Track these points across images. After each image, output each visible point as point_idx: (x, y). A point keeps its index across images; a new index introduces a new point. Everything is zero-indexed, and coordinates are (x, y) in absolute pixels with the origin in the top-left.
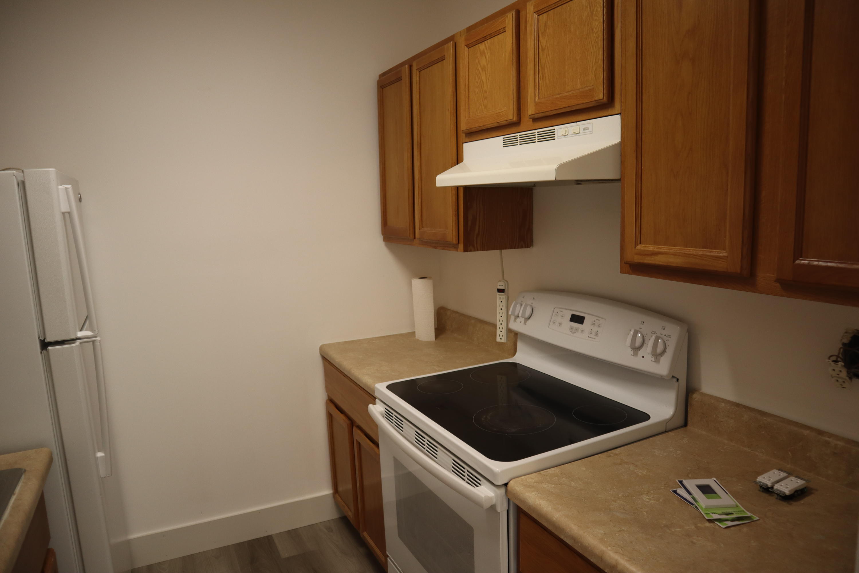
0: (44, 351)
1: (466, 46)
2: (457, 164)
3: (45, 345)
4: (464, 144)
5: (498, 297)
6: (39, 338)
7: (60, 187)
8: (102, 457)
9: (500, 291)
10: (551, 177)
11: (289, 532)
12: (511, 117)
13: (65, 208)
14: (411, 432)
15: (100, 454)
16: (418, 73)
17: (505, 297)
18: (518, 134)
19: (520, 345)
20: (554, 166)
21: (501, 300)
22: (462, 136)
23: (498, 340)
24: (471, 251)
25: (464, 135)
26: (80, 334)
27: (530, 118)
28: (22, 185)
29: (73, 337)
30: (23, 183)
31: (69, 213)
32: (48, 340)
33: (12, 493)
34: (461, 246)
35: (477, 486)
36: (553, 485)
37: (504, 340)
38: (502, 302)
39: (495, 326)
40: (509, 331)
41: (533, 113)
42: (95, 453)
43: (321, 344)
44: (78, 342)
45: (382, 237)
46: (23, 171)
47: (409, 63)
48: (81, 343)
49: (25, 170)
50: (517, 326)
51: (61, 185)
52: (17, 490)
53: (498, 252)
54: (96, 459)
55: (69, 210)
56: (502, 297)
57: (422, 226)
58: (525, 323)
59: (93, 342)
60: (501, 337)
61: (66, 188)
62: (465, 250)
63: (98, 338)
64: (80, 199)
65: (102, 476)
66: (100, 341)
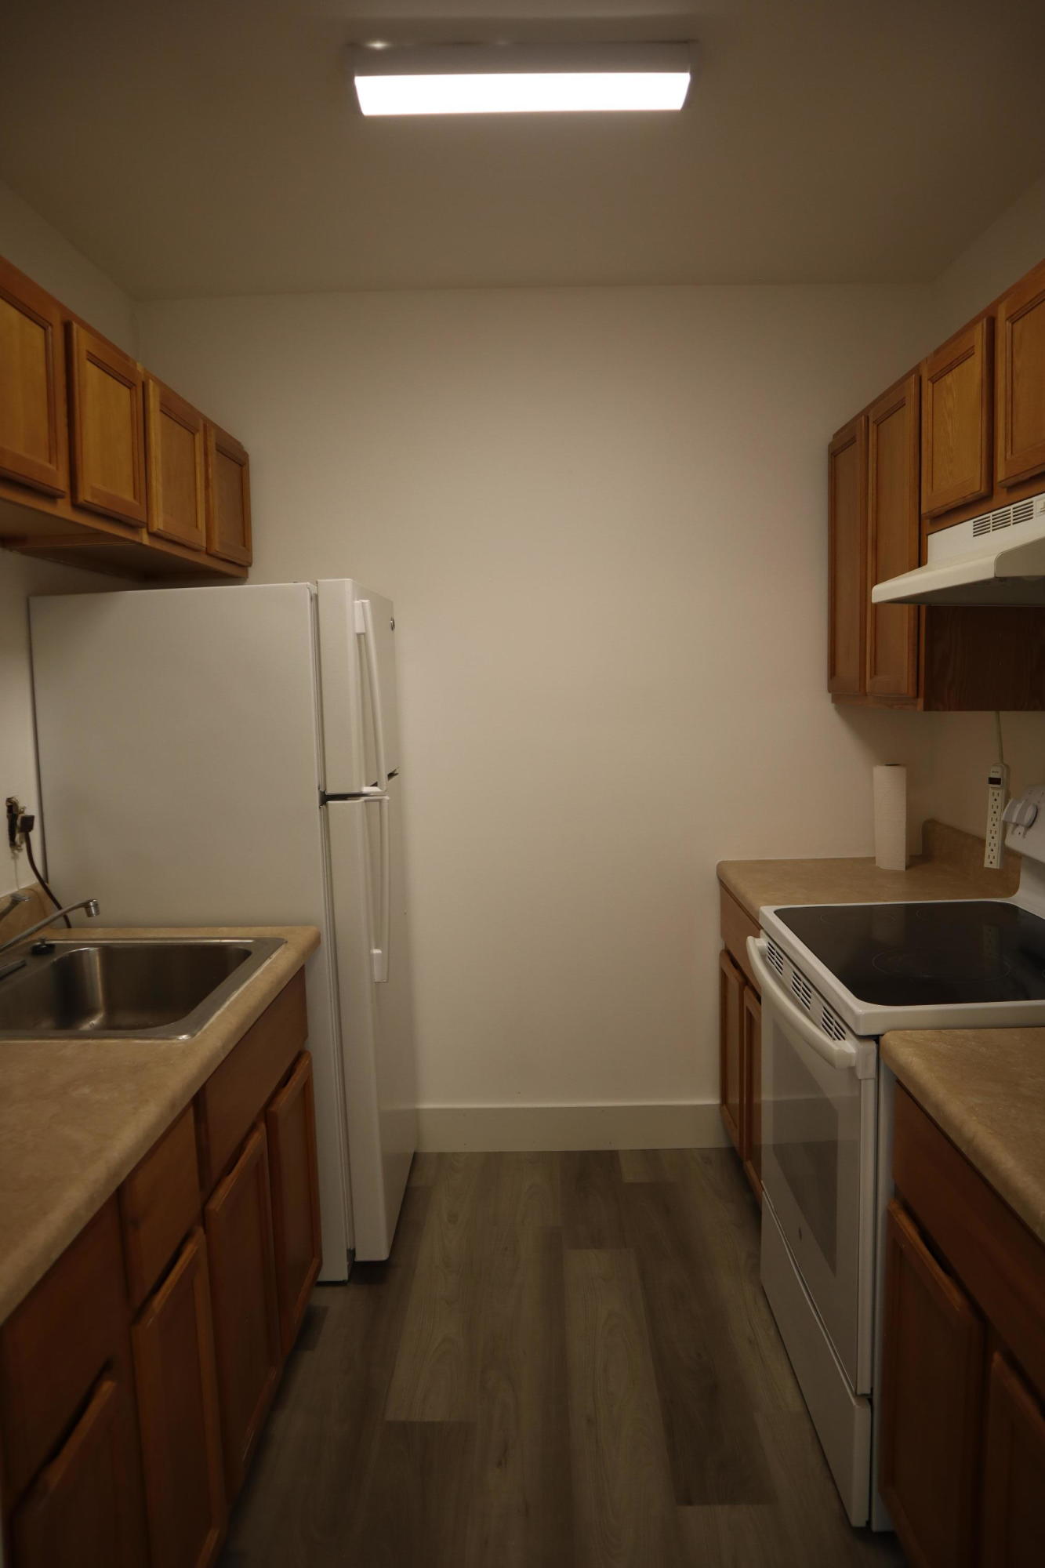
0: (324, 807)
1: (929, 380)
2: (920, 566)
3: (325, 798)
4: (929, 537)
5: (991, 791)
6: (319, 789)
7: (357, 602)
8: (378, 955)
9: (994, 781)
10: (989, 574)
11: (645, 1151)
12: (978, 489)
13: (359, 629)
14: (788, 971)
15: (376, 951)
16: (875, 427)
17: (1002, 792)
18: (991, 514)
19: (1025, 879)
20: (993, 559)
21: (996, 796)
22: (926, 523)
23: (987, 864)
24: (937, 710)
25: (928, 521)
26: (366, 790)
27: (1003, 488)
28: (315, 598)
29: (356, 791)
30: (317, 596)
31: (364, 634)
32: (330, 791)
34: (921, 701)
35: (839, 1039)
36: (949, 1047)
37: (996, 865)
38: (996, 800)
39: (982, 842)
40: (1007, 853)
41: (1003, 478)
42: (370, 948)
43: (717, 863)
44: (363, 799)
45: (830, 695)
46: (317, 583)
47: (865, 413)
48: (366, 801)
49: (319, 580)
50: (1015, 842)
51: (357, 600)
53: (992, 714)
54: (371, 955)
55: (364, 631)
56: (996, 792)
57: (875, 672)
58: (1024, 834)
59: (380, 801)
60: (992, 859)
61: (363, 603)
62: (928, 707)
63: (387, 798)
64: (393, 627)
65: (377, 979)
66: (388, 801)
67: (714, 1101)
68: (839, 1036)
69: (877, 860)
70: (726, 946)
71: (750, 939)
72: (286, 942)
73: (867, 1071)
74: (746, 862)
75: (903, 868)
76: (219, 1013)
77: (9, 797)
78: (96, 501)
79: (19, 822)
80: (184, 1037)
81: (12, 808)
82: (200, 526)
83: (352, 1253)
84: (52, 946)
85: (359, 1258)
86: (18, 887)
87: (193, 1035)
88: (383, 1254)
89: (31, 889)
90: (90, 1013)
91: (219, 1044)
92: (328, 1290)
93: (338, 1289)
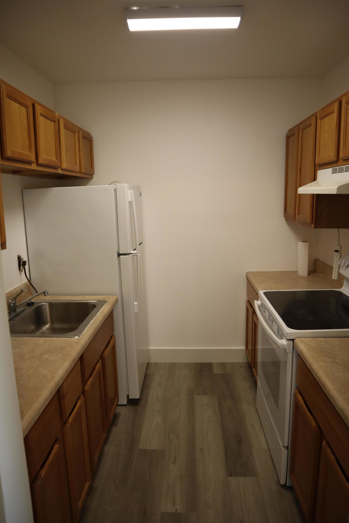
0: (119, 257)
1: (319, 119)
2: (314, 181)
3: (119, 255)
4: (318, 171)
5: (335, 254)
6: (117, 252)
7: (129, 191)
8: (136, 304)
9: (336, 251)
10: (335, 192)
11: (221, 363)
12: (334, 159)
13: (130, 200)
14: (267, 314)
15: (136, 303)
16: (301, 131)
17: (339, 255)
18: (338, 167)
19: (345, 283)
20: (336, 187)
21: (337, 256)
22: (317, 167)
23: (333, 278)
24: (319, 228)
25: (318, 166)
26: (132, 252)
27: (342, 159)
28: (115, 190)
29: (129, 253)
30: (116, 189)
31: (131, 202)
32: (120, 253)
33: (102, 307)
34: (313, 225)
35: (282, 339)
36: (315, 344)
37: (335, 279)
38: (337, 257)
39: (332, 270)
40: (339, 275)
41: (342, 157)
42: (134, 302)
43: (246, 272)
44: (131, 255)
45: (284, 218)
46: (116, 185)
47: (298, 126)
49: (117, 184)
50: (342, 271)
51: (129, 190)
52: (103, 307)
53: (336, 230)
54: (134, 305)
55: (131, 201)
56: (337, 255)
57: (299, 213)
58: (345, 269)
59: (137, 255)
60: (335, 276)
61: (131, 191)
62: (315, 227)
63: (139, 254)
64: (141, 195)
65: (136, 312)
66: (140, 255)
67: (243, 348)
68: (281, 338)
69: (298, 272)
70: (248, 299)
71: (255, 301)
72: (107, 302)
73: (290, 350)
74: (256, 272)
75: (306, 275)
76: (87, 328)
77: (18, 255)
78: (44, 163)
79: (21, 263)
80: (77, 337)
81: (19, 258)
82: (77, 164)
83: (128, 396)
84: (33, 303)
85: (130, 398)
86: (22, 283)
87: (79, 337)
88: (138, 397)
89: (26, 284)
90: (46, 323)
91: (87, 339)
92: (121, 407)
93: (124, 407)
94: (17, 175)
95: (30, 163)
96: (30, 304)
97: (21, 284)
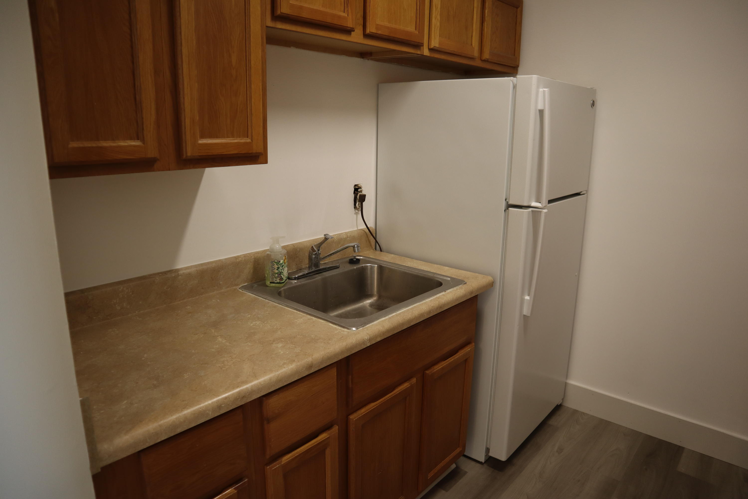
0: (507, 210)
3: (509, 206)
6: (506, 200)
7: (541, 90)
8: (527, 300)
13: (540, 107)
15: (526, 298)
26: (534, 204)
28: (516, 87)
29: (525, 204)
31: (543, 110)
32: (511, 202)
33: (445, 291)
42: (523, 294)
44: (531, 209)
48: (532, 211)
51: (542, 88)
52: (449, 291)
54: (523, 299)
55: (543, 108)
61: (544, 90)
63: (545, 211)
64: (593, 104)
65: (524, 314)
66: (546, 213)
72: (466, 283)
76: (383, 319)
77: (356, 184)
78: (379, 32)
79: (358, 197)
80: (354, 329)
81: (357, 189)
82: (473, 44)
83: (488, 450)
84: (358, 260)
85: (491, 454)
87: (357, 329)
88: (503, 457)
89: (363, 230)
90: (368, 296)
92: (473, 463)
93: (478, 465)
94: (368, 59)
95: (348, 31)
96: (354, 261)
97: (356, 229)
